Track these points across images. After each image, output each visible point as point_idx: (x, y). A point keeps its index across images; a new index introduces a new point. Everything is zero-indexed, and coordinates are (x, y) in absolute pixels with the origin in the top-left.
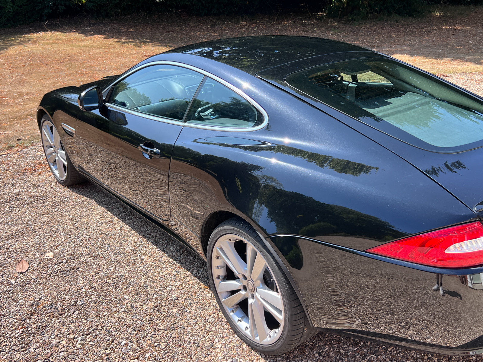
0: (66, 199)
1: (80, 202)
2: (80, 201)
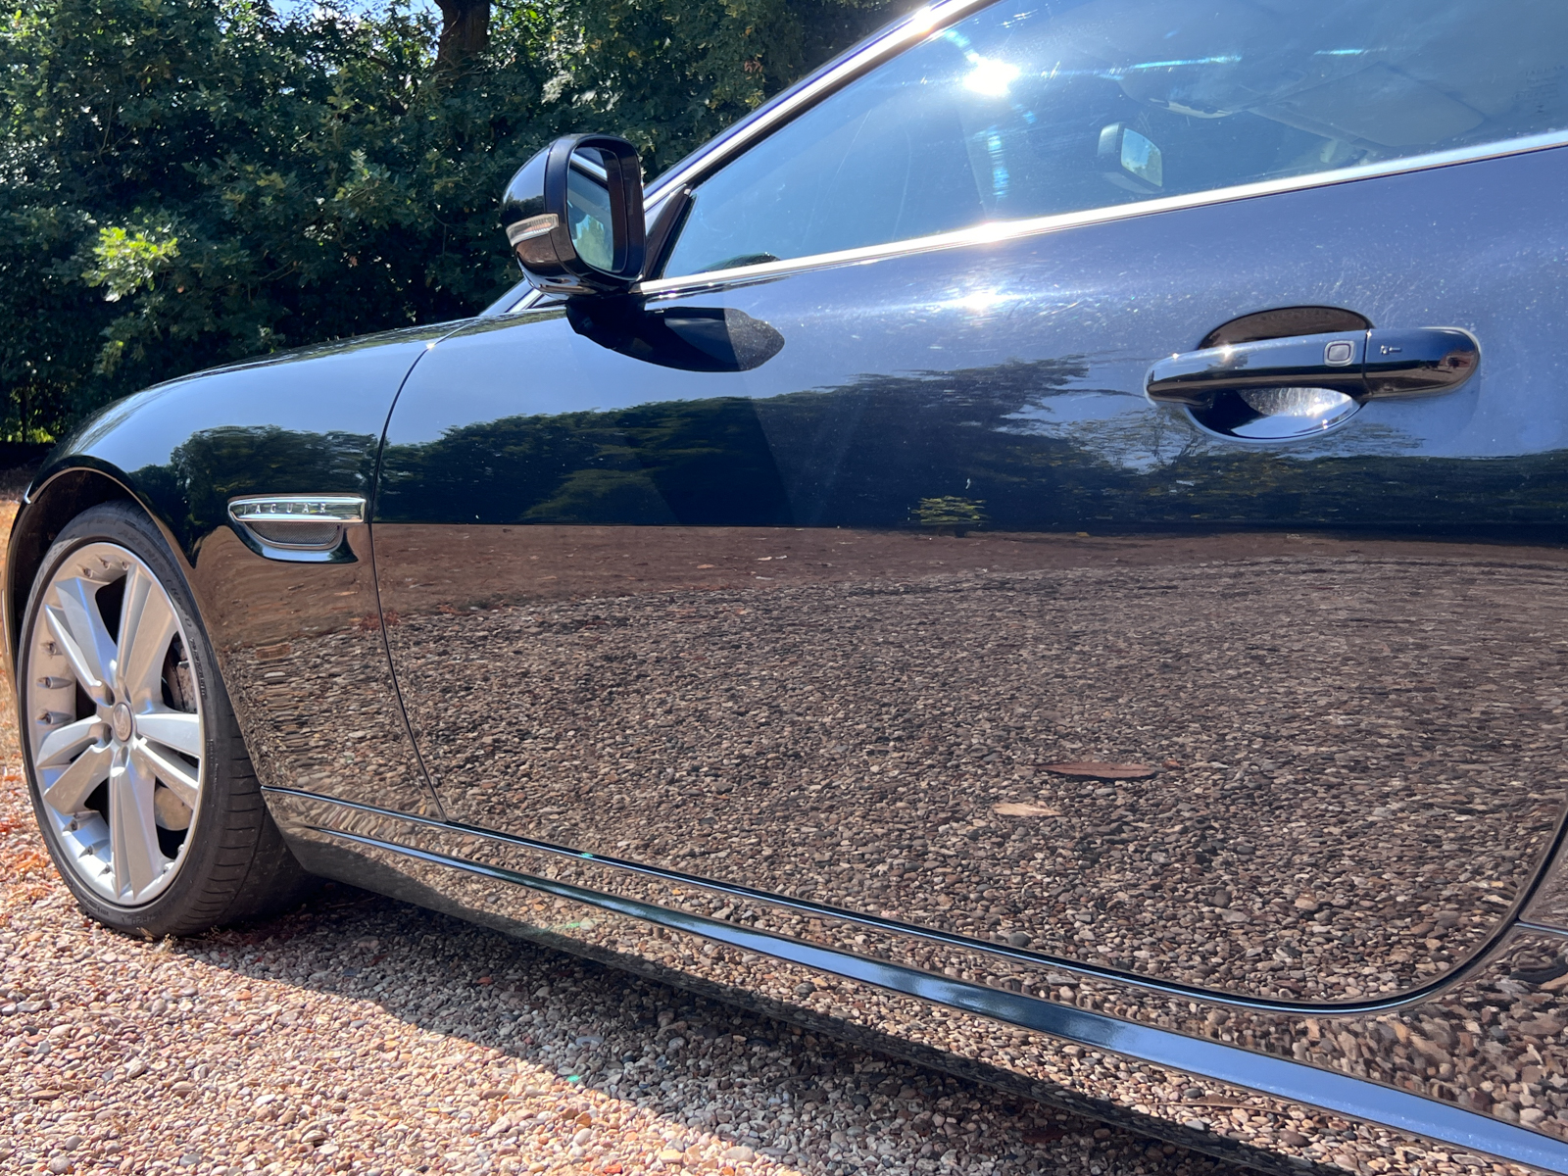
0: (185, 1005)
1: (287, 1018)
2: (280, 1013)
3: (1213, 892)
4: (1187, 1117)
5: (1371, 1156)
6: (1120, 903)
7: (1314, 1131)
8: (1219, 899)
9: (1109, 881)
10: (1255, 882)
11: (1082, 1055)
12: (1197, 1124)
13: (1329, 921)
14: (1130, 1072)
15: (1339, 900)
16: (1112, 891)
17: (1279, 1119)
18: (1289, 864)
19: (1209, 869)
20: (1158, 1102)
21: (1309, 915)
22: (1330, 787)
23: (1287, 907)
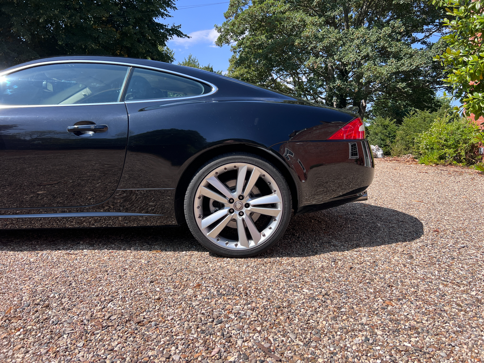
3: (76, 199)
4: (77, 226)
5: (102, 224)
6: (61, 202)
7: (95, 223)
8: (77, 199)
9: (59, 199)
10: (81, 197)
11: (59, 222)
12: (78, 226)
13: (93, 199)
14: (67, 222)
15: (94, 196)
16: (59, 201)
17: (90, 222)
18: (86, 193)
19: (74, 196)
20: (73, 225)
21: (90, 199)
22: (90, 183)
23: (87, 199)
